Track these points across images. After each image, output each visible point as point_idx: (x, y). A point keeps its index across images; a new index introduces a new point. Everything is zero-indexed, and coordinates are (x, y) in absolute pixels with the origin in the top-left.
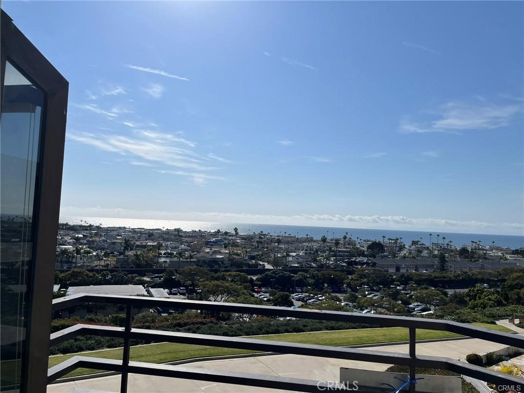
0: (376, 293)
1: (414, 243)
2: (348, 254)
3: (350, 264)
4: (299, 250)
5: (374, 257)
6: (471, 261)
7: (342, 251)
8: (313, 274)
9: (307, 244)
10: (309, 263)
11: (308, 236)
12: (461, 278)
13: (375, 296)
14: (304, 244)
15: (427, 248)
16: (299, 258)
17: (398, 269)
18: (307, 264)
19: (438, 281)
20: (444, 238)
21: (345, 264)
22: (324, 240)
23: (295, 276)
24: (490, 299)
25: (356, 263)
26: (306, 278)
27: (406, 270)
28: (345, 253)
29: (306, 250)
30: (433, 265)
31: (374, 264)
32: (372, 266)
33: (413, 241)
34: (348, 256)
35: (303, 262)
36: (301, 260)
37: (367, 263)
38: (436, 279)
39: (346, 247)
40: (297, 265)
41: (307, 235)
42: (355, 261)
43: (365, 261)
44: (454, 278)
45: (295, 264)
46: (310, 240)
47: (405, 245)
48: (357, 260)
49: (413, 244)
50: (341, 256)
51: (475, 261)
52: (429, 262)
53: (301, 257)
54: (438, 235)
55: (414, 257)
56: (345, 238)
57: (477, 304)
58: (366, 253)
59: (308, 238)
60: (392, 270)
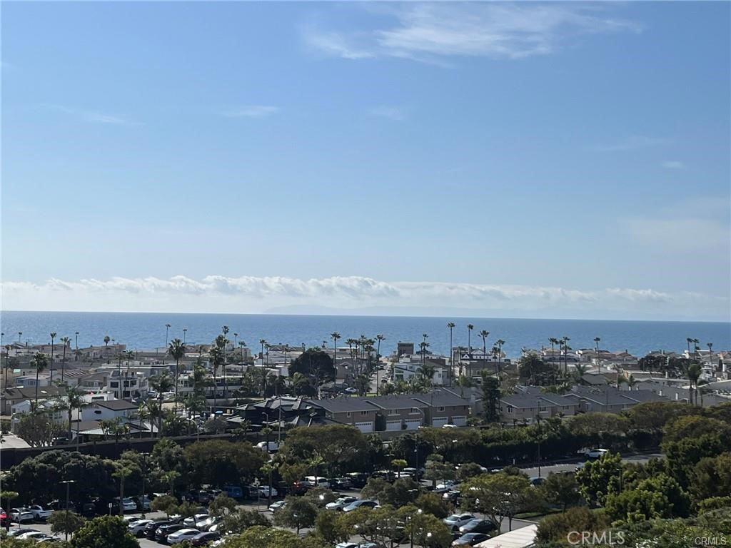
0: (351, 495)
1: (405, 349)
2: (237, 388)
3: (256, 416)
4: (92, 385)
5: (313, 393)
6: (554, 391)
7: (222, 382)
8: (169, 455)
9: (112, 366)
10: (137, 423)
11: (110, 344)
12: (545, 437)
13: (347, 501)
14: (104, 366)
15: (440, 362)
16: (101, 409)
17: (380, 424)
18: (133, 426)
19: (492, 447)
20: (485, 333)
21: (238, 419)
22: (178, 352)
23: (115, 463)
24: (650, 487)
25: (273, 414)
26: (147, 467)
27: (400, 424)
28: (230, 388)
29: (114, 385)
30: (466, 407)
31: (321, 415)
32: (316, 419)
33: (400, 345)
34: (243, 395)
35: (119, 420)
36: (108, 415)
37: (302, 413)
38: (489, 445)
39: (229, 370)
40: (99, 432)
41: (107, 340)
42: (267, 409)
43: (296, 406)
44: (529, 439)
45: (95, 428)
46: (121, 355)
47: (379, 356)
48: (274, 406)
49: (400, 353)
50: (218, 397)
51: (562, 391)
52: (456, 398)
53: (108, 405)
54: (471, 327)
55: (416, 389)
56: (221, 341)
57: (626, 502)
58: (287, 383)
59: (108, 348)
60: (366, 428)
